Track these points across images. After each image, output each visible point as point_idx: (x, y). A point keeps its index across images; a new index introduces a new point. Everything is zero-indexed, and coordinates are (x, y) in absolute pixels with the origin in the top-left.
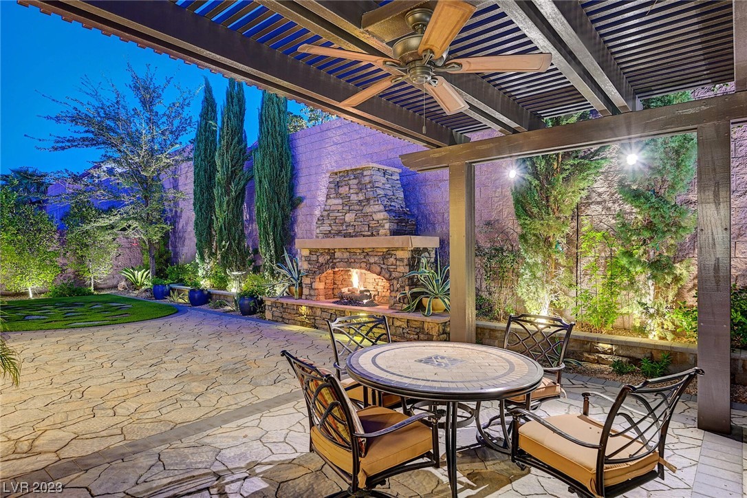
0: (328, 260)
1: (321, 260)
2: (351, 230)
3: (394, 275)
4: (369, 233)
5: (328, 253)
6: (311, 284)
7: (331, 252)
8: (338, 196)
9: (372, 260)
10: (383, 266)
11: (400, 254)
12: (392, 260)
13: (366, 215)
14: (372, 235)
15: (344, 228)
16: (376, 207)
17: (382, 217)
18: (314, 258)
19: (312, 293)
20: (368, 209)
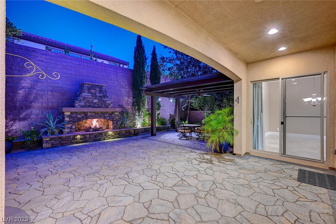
0: (83, 117)
1: (79, 116)
2: (96, 106)
3: (114, 119)
4: (105, 107)
5: (83, 114)
6: (72, 126)
7: (86, 114)
8: (90, 92)
9: (106, 115)
10: (110, 117)
11: (116, 113)
12: (113, 115)
13: (104, 101)
14: (106, 108)
15: (93, 104)
16: (108, 99)
17: (110, 102)
18: (74, 115)
19: (72, 130)
20: (104, 99)
